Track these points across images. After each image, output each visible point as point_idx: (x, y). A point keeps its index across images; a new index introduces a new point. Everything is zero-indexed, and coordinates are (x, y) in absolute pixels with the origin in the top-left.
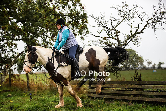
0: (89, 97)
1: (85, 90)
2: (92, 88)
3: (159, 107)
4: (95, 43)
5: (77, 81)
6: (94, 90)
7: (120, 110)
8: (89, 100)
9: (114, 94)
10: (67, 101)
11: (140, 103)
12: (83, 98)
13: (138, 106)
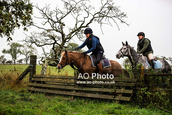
0: (29, 91)
1: (25, 83)
2: (33, 82)
3: (102, 104)
4: (38, 35)
5: (17, 74)
6: (35, 84)
7: (61, 106)
8: (29, 94)
9: (56, 88)
10: (6, 94)
11: (83, 99)
12: (23, 91)
13: (80, 102)
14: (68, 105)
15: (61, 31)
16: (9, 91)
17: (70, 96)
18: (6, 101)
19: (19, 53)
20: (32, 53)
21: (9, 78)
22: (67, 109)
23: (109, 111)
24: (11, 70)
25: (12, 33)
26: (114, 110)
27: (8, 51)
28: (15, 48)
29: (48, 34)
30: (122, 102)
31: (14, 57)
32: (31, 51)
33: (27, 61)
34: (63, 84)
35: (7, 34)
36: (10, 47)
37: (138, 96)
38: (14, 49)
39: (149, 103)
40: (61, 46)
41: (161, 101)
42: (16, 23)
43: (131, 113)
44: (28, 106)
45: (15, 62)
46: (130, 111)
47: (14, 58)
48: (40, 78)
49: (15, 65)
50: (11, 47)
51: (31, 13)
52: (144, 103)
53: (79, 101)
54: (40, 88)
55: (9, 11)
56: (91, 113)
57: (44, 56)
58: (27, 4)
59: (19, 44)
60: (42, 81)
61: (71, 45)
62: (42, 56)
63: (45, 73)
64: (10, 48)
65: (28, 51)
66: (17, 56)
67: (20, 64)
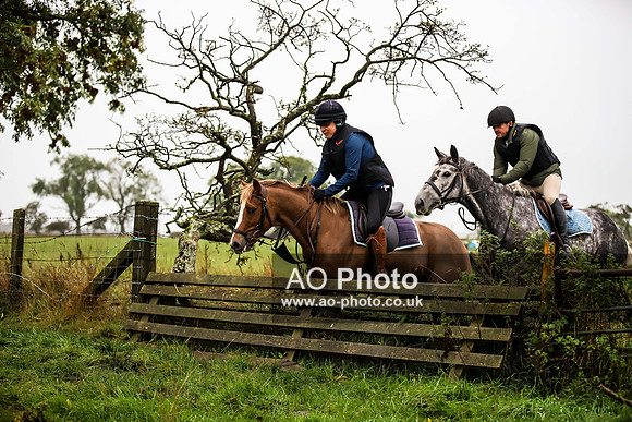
0: (132, 332)
1: (118, 304)
2: (146, 298)
3: (400, 381)
4: (163, 128)
5: (88, 269)
6: (152, 308)
7: (249, 388)
8: (131, 343)
9: (228, 322)
10: (46, 344)
11: (328, 364)
12: (108, 334)
13: (317, 374)
14: (275, 384)
15: (248, 113)
16: (57, 334)
17: (282, 350)
18: (46, 370)
19: (92, 194)
20: (143, 193)
21: (56, 284)
22: (270, 397)
23: (424, 406)
24: (65, 257)
25: (69, 119)
26: (443, 404)
27: (53, 186)
28: (79, 174)
29: (199, 123)
30: (471, 374)
31: (77, 208)
32: (137, 186)
33: (122, 223)
34: (255, 307)
35: (51, 122)
36: (62, 171)
37: (533, 353)
38: (75, 178)
39: (573, 376)
40: (249, 170)
41: (614, 369)
42: (81, 84)
43: (507, 414)
44: (128, 388)
45: (78, 227)
46: (503, 407)
47: (74, 213)
48: (172, 284)
49: (78, 239)
50: (65, 172)
51: (136, 45)
52: (552, 376)
53: (314, 369)
54: (172, 320)
55: (57, 39)
56: (360, 414)
57: (187, 204)
58: (123, 12)
59: (93, 160)
60: (179, 298)
61: (286, 164)
62: (179, 205)
63: (188, 269)
64: (62, 176)
65: (128, 185)
66: (87, 205)
67: (99, 235)
